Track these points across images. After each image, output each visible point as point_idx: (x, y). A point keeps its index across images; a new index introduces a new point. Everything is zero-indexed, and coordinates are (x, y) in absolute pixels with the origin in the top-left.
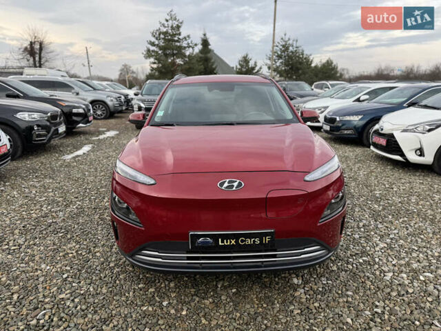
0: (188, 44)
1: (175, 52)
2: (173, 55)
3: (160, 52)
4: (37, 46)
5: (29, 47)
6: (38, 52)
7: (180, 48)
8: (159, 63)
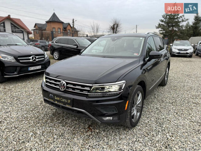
0: (183, 20)
1: (174, 24)
2: (173, 26)
4: (116, 26)
5: (113, 26)
6: (116, 28)
7: (177, 22)
8: (163, 30)
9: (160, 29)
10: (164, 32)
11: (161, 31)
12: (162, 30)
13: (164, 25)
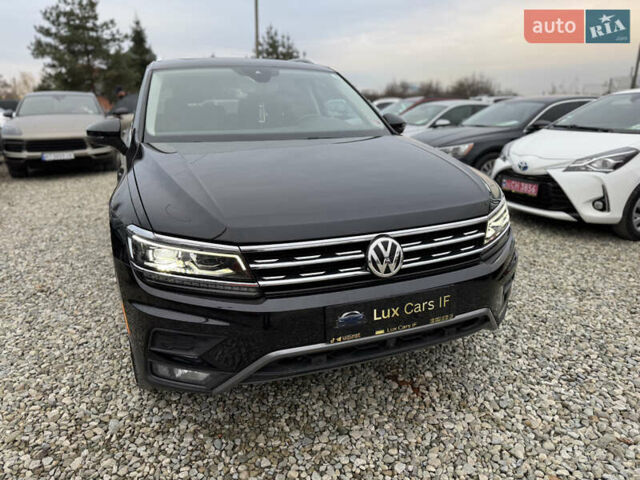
1: (90, 48)
2: (87, 53)
3: (62, 47)
7: (98, 41)
8: (61, 66)
9: (48, 60)
10: (64, 70)
11: (53, 66)
12: (56, 63)
13: (56, 48)
